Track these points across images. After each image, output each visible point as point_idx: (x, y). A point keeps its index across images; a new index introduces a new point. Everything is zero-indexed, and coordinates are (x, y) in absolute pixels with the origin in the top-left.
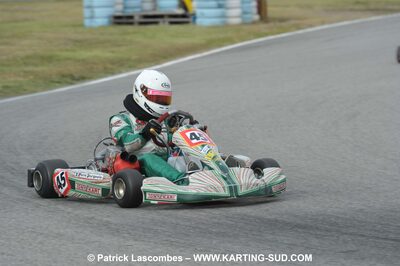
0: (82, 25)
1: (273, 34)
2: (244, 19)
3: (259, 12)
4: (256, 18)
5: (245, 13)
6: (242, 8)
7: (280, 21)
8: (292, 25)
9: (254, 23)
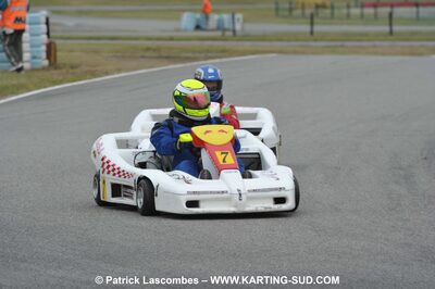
2: (32, 64)
3: (48, 57)
4: (46, 63)
5: (34, 57)
6: (31, 52)
7: (72, 67)
8: (86, 72)
9: (44, 69)
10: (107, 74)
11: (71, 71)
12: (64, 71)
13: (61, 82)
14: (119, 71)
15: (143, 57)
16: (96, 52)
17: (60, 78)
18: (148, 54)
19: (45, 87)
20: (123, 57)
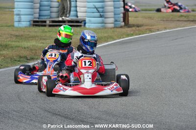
0: (13, 26)
1: (136, 35)
2: (115, 24)
3: (124, 21)
4: (123, 24)
5: (116, 21)
6: (114, 18)
7: (138, 27)
8: (146, 29)
9: (121, 27)
10: (158, 30)
11: (137, 28)
12: (134, 28)
13: (132, 35)
14: (165, 28)
15: (178, 21)
16: (150, 18)
17: (132, 32)
18: (181, 19)
19: (123, 38)
20: (167, 20)
